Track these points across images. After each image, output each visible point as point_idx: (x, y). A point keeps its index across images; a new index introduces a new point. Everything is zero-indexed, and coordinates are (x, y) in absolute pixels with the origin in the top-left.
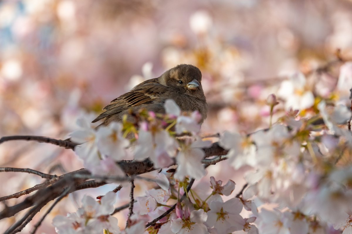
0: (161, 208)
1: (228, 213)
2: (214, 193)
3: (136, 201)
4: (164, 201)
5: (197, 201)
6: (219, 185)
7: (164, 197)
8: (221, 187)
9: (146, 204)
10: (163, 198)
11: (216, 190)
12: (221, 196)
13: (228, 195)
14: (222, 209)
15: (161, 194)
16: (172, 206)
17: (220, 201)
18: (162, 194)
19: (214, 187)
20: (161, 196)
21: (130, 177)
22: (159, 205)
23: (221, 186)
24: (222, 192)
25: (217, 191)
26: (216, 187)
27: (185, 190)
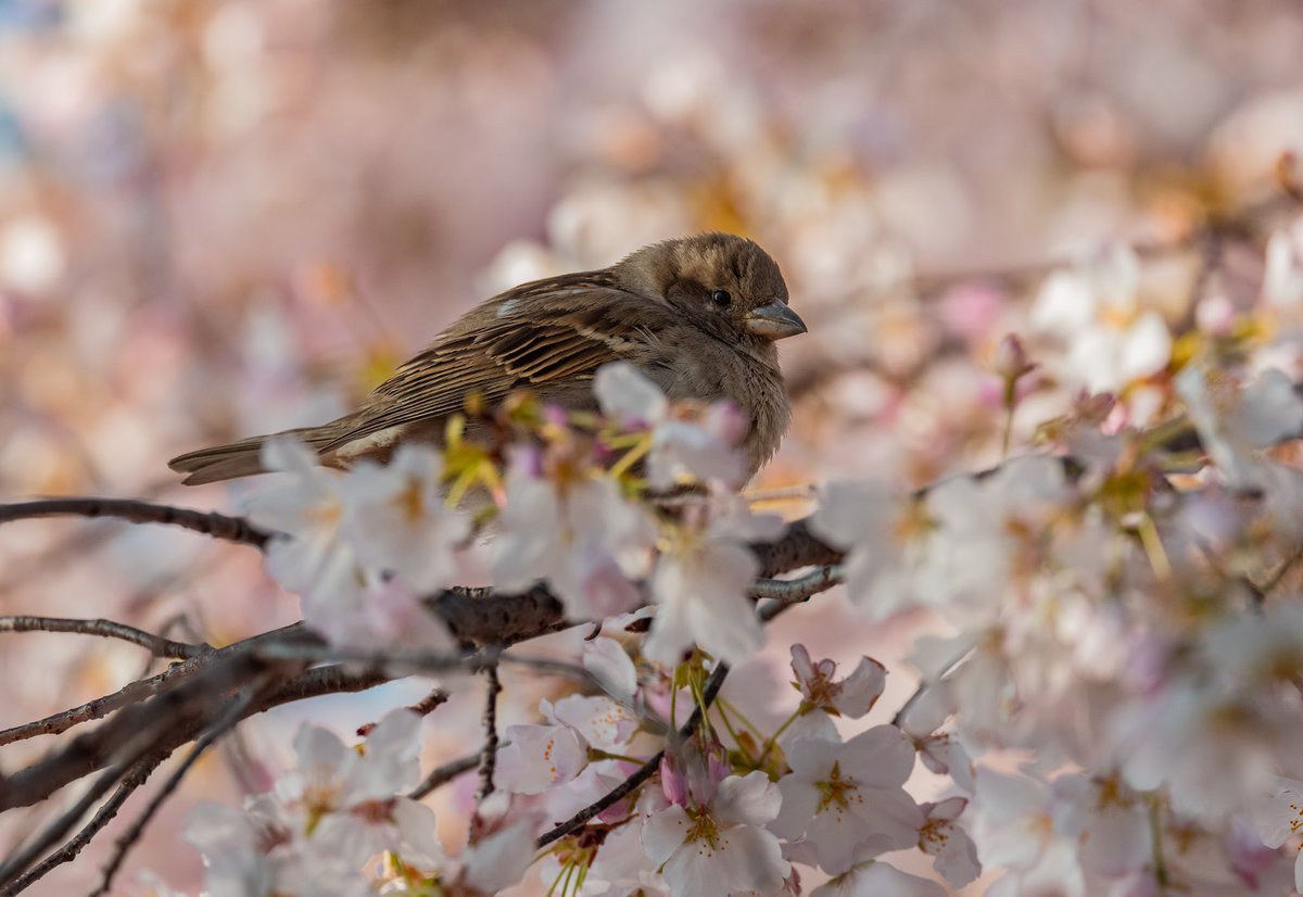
0: (605, 767)
1: (859, 783)
2: (806, 709)
3: (508, 744)
4: (617, 741)
5: (744, 738)
6: (826, 679)
7: (618, 727)
8: (832, 684)
9: (547, 754)
10: (613, 732)
11: (814, 695)
12: (833, 717)
13: (856, 715)
14: (836, 770)
15: (604, 716)
16: (647, 761)
17: (830, 738)
18: (610, 717)
19: (803, 685)
20: (606, 721)
21: (483, 651)
22: (597, 755)
23: (832, 681)
24: (836, 703)
25: (816, 702)
26: (811, 684)
27: (696, 700)
